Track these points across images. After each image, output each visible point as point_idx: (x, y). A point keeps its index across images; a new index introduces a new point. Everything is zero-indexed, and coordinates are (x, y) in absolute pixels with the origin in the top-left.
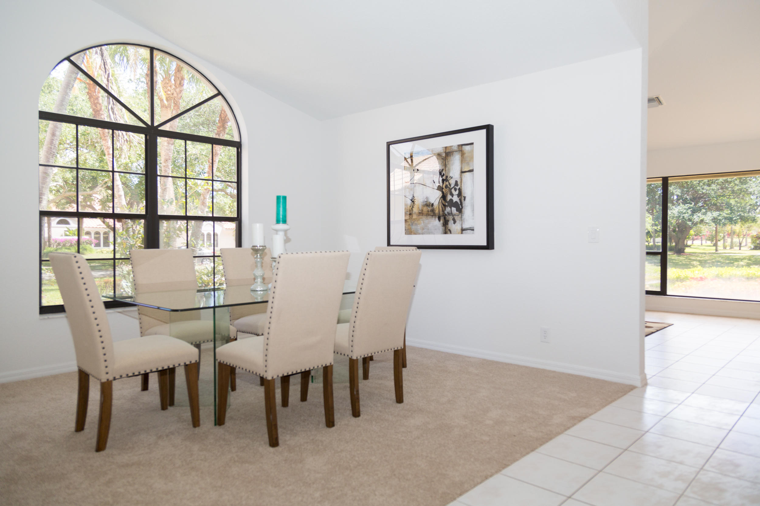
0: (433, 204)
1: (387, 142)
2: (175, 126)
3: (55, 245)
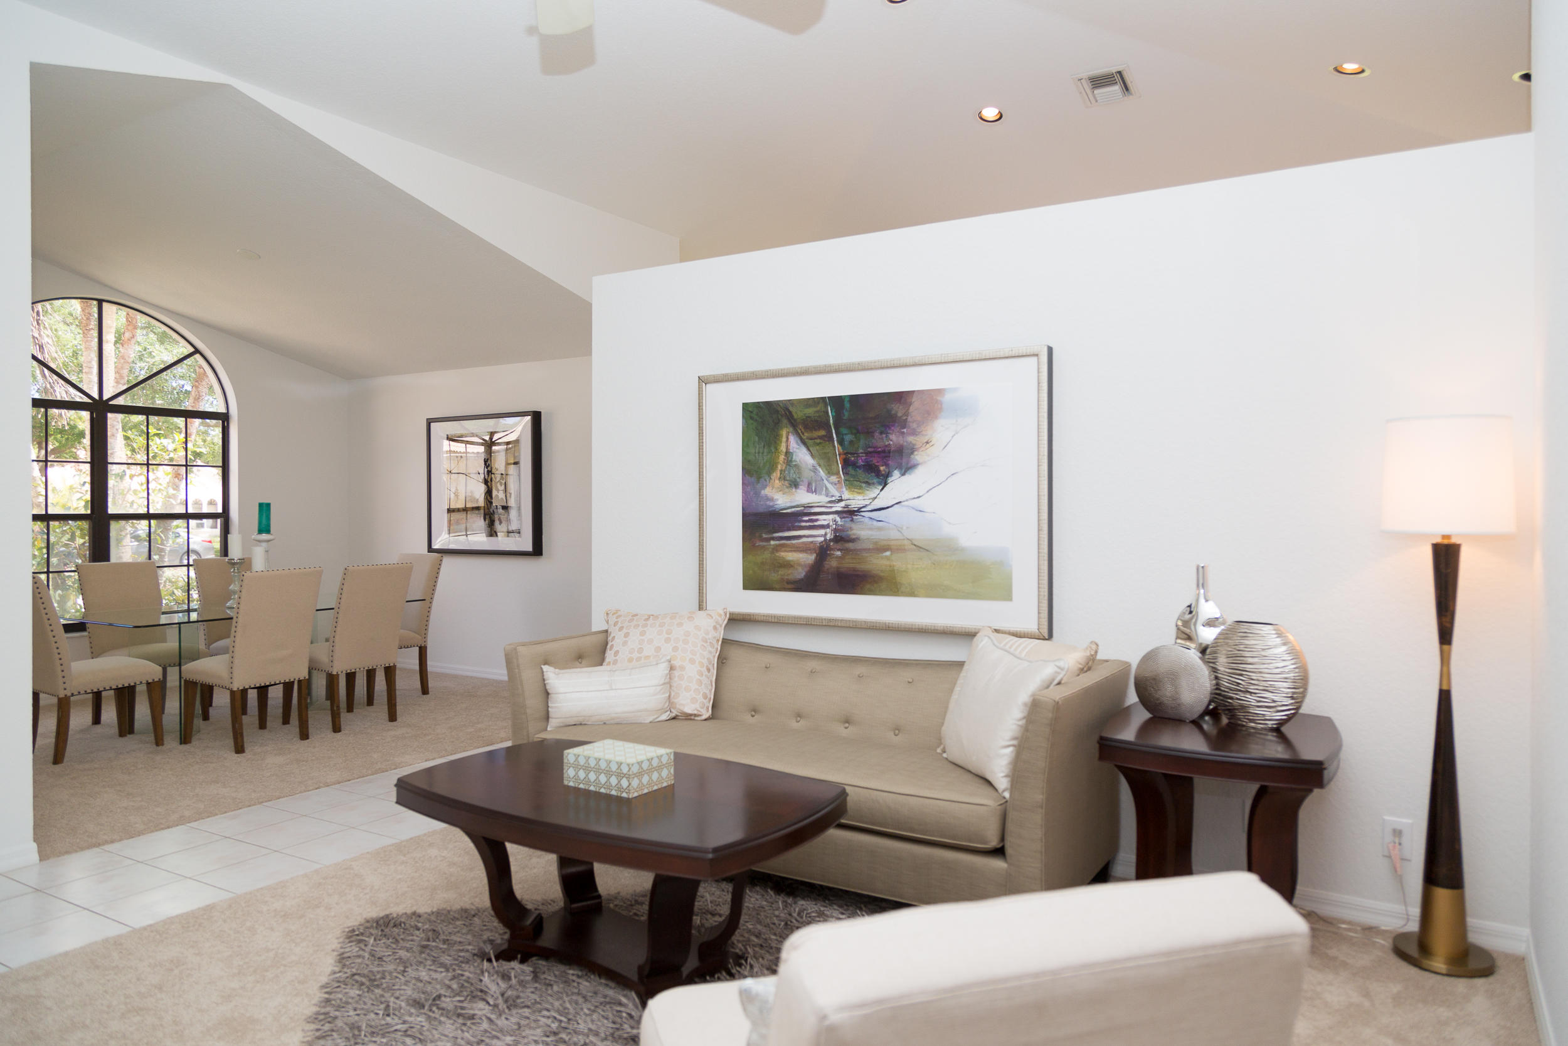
0: (478, 500)
1: (427, 419)
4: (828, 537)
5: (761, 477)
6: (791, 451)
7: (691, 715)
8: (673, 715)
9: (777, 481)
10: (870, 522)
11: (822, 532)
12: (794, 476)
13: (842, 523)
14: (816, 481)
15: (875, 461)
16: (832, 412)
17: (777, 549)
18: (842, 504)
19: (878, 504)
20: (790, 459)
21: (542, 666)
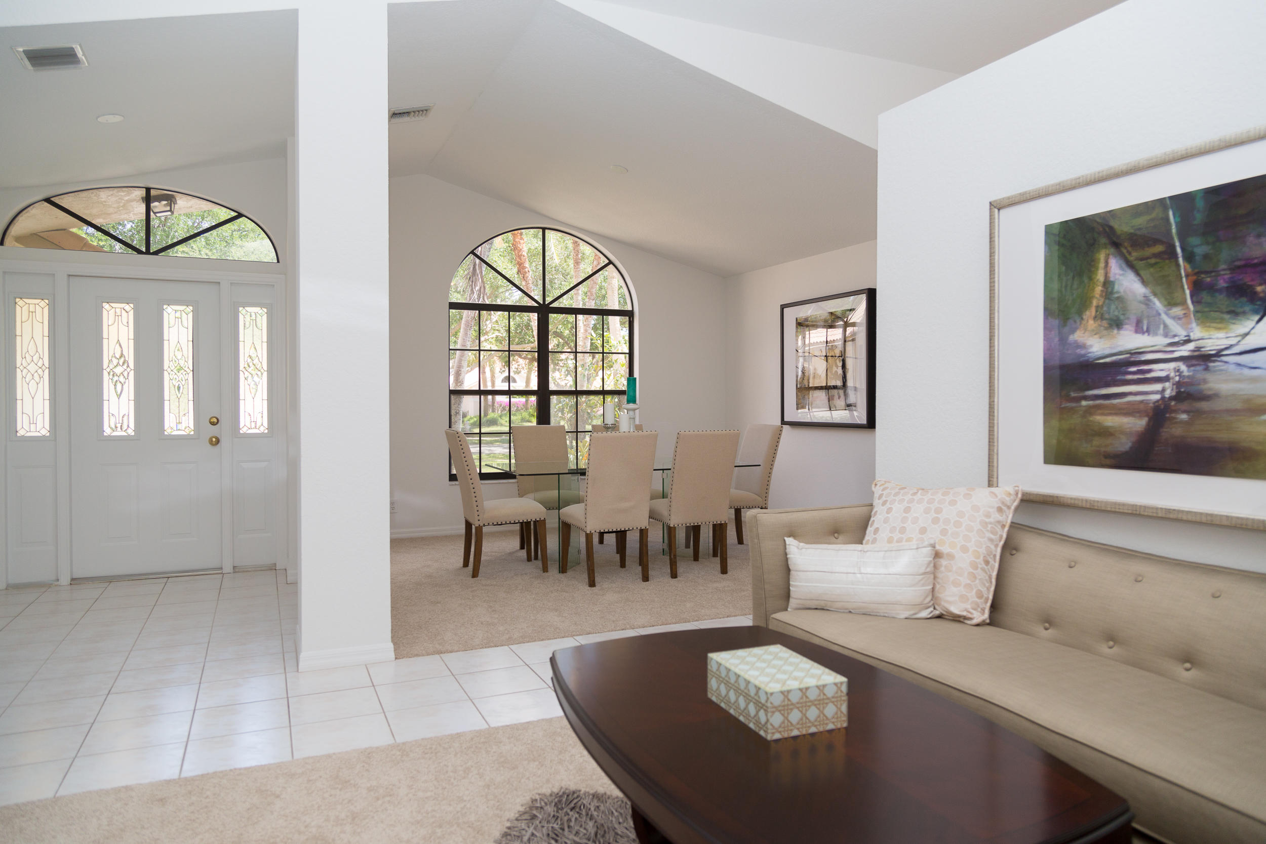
0: (820, 376)
1: (781, 305)
2: (565, 303)
3: (500, 410)
4: (1168, 394)
5: (1068, 319)
6: (1112, 279)
7: (960, 616)
8: (937, 613)
9: (1091, 322)
10: (1238, 371)
11: (1158, 387)
12: (1116, 313)
13: (1191, 374)
14: (1148, 317)
15: (1247, 279)
16: (1174, 217)
17: (1089, 411)
18: (1191, 346)
19: (1251, 342)
20: (1110, 290)
21: (786, 538)
